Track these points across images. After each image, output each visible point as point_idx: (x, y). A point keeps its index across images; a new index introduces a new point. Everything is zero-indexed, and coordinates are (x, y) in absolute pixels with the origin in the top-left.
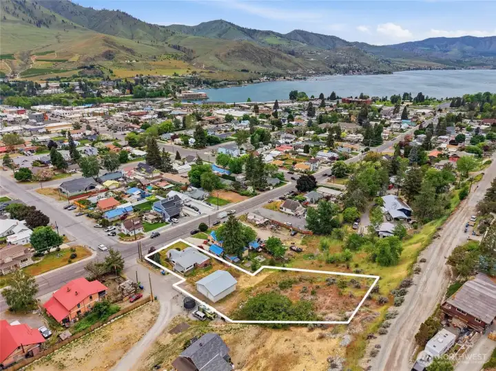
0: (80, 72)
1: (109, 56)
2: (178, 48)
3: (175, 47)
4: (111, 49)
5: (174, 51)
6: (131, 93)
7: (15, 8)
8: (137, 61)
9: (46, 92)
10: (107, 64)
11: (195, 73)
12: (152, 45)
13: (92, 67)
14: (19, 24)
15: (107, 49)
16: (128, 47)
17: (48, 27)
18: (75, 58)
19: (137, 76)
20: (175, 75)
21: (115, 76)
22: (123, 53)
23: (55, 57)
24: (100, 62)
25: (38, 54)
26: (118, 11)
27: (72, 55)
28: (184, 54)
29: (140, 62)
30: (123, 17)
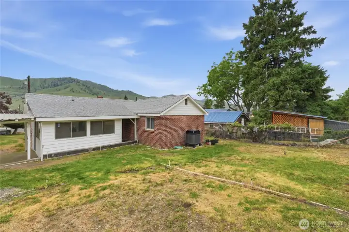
7: (85, 88)
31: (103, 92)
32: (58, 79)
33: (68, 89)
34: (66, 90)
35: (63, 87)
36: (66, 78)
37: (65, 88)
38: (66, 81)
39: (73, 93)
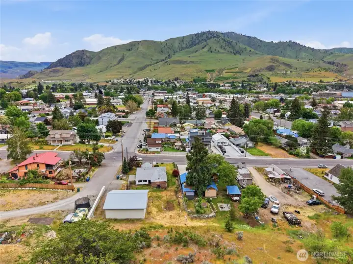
0: (248, 79)
1: (270, 69)
2: (332, 63)
3: (329, 63)
4: (274, 64)
5: (327, 66)
6: (274, 90)
7: (226, 45)
8: (291, 72)
9: (223, 88)
10: (268, 74)
11: (341, 80)
12: (309, 62)
13: (257, 75)
14: (225, 54)
15: (271, 64)
16: (288, 63)
17: (240, 54)
18: (248, 71)
19: (287, 81)
20: (321, 81)
21: (270, 81)
22: (282, 67)
23: (237, 70)
24: (263, 73)
25: (228, 69)
26: (290, 41)
27: (247, 69)
28: (335, 67)
29: (294, 73)
30: (293, 45)
31: (248, 49)
32: (196, 35)
33: (206, 49)
34: (203, 50)
35: (201, 45)
36: (204, 33)
37: (203, 48)
38: (205, 37)
39: (211, 54)
